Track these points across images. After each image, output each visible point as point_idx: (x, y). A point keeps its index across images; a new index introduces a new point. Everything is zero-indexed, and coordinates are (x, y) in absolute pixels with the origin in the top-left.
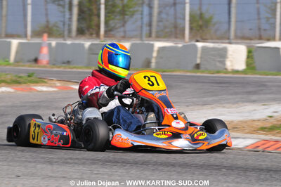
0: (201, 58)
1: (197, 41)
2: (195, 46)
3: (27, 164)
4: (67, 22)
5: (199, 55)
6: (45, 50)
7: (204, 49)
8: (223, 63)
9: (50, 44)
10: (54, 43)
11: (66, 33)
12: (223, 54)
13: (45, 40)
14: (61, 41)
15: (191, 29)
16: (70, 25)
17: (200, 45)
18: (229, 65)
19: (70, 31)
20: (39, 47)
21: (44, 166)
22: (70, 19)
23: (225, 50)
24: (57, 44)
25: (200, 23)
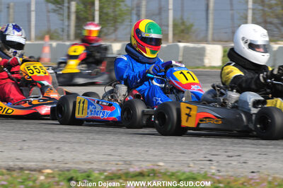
0: (183, 56)
1: (180, 42)
2: (177, 46)
3: (31, 132)
4: (66, 29)
5: (181, 54)
6: (47, 50)
7: (185, 48)
8: (202, 60)
9: (51, 45)
10: (54, 44)
11: (65, 37)
12: (201, 53)
13: (47, 41)
14: (61, 42)
15: (174, 35)
16: (68, 31)
17: (182, 45)
18: (207, 62)
19: (68, 36)
20: (42, 47)
21: (47, 133)
22: (69, 26)
23: (203, 49)
24: (58, 45)
25: (182, 27)
